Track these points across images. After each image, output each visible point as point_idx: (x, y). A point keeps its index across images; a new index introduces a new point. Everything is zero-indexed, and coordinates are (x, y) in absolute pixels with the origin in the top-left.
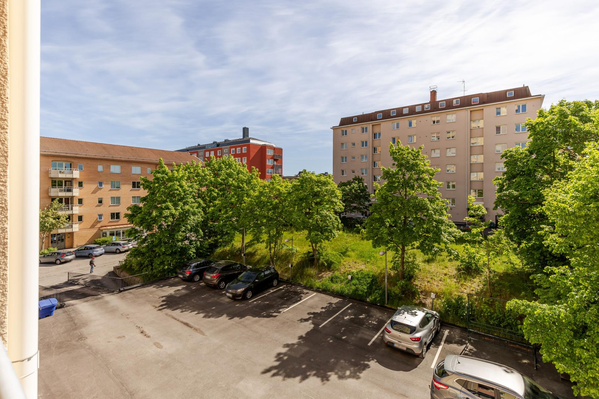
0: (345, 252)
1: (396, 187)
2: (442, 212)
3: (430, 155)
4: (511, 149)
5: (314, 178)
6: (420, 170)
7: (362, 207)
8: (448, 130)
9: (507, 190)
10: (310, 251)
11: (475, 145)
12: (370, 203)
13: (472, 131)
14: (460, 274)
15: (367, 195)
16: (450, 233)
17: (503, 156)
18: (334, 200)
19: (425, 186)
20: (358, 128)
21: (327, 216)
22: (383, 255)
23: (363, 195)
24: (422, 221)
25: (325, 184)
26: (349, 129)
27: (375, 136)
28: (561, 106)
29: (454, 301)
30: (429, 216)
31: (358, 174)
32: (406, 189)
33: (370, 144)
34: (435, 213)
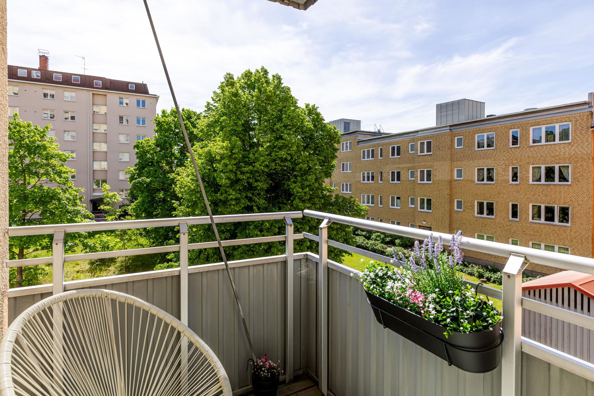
8: (66, 110)
11: (98, 131)
13: (95, 116)
14: (95, 266)
34: (68, 202)
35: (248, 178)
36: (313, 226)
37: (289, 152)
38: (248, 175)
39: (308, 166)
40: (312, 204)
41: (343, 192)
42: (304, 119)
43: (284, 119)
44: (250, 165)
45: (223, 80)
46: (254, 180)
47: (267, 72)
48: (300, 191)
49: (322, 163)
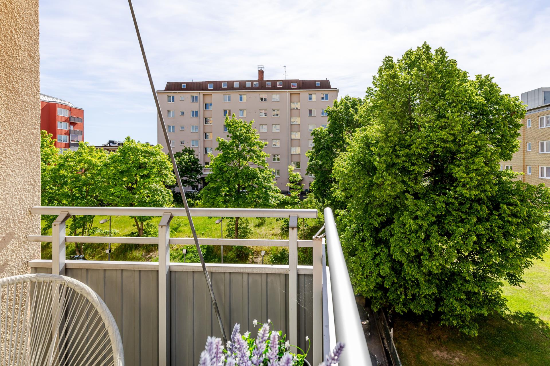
0: (177, 228)
1: (230, 158)
2: (270, 180)
3: (259, 130)
4: (317, 129)
5: (139, 147)
6: (251, 142)
7: (193, 180)
8: (274, 108)
9: (315, 160)
10: (134, 231)
11: (294, 123)
12: (202, 176)
13: (292, 111)
14: (283, 232)
15: (199, 168)
16: (276, 198)
17: (312, 134)
18: (165, 172)
19: (256, 158)
20: (187, 95)
21: (156, 190)
22: (219, 223)
23: (194, 167)
24: (253, 189)
25: (152, 154)
26: (177, 95)
27: (206, 106)
28: (346, 100)
29: (279, 255)
30: (260, 184)
31: (188, 145)
32: (239, 160)
33: (200, 113)
34: (264, 180)
35: (403, 162)
36: (483, 218)
37: (451, 132)
38: (404, 159)
39: (476, 146)
40: (481, 192)
41: (542, 177)
42: (472, 93)
43: (447, 96)
44: (406, 148)
45: (382, 64)
46: (410, 164)
47: (429, 48)
48: (464, 176)
49: (498, 144)
